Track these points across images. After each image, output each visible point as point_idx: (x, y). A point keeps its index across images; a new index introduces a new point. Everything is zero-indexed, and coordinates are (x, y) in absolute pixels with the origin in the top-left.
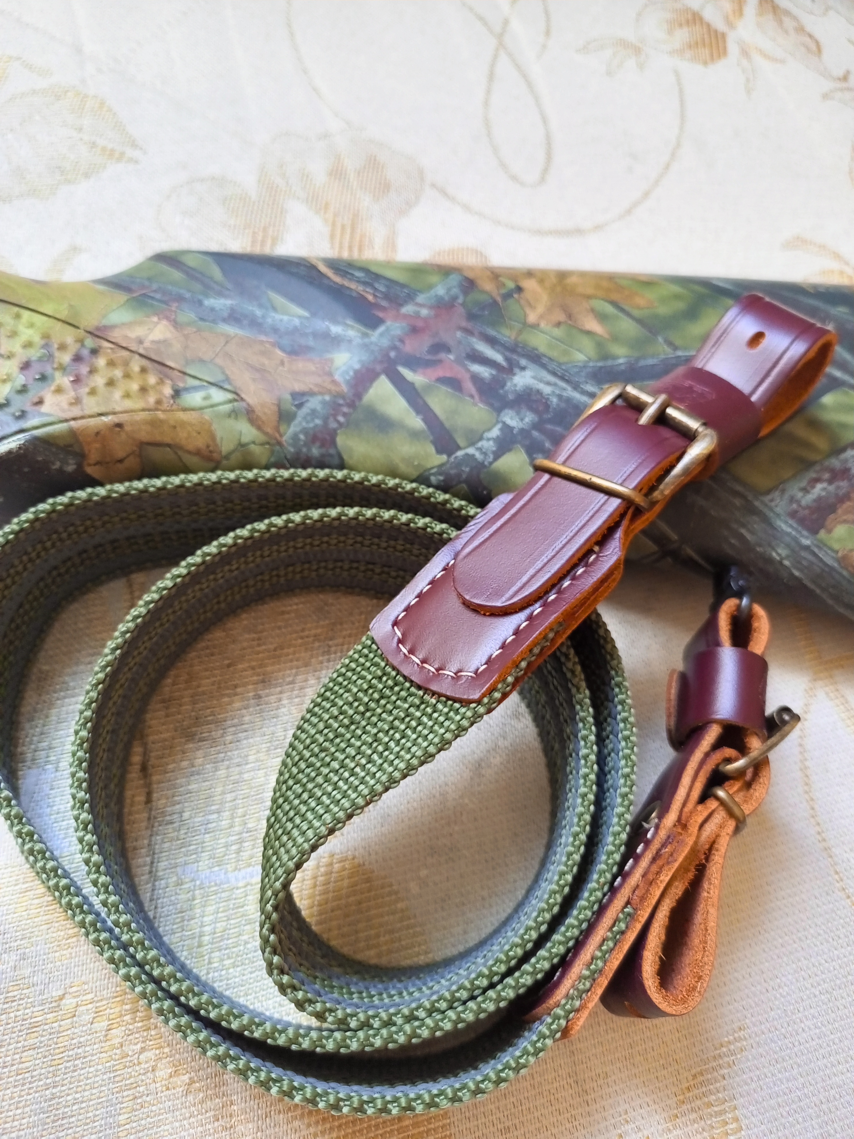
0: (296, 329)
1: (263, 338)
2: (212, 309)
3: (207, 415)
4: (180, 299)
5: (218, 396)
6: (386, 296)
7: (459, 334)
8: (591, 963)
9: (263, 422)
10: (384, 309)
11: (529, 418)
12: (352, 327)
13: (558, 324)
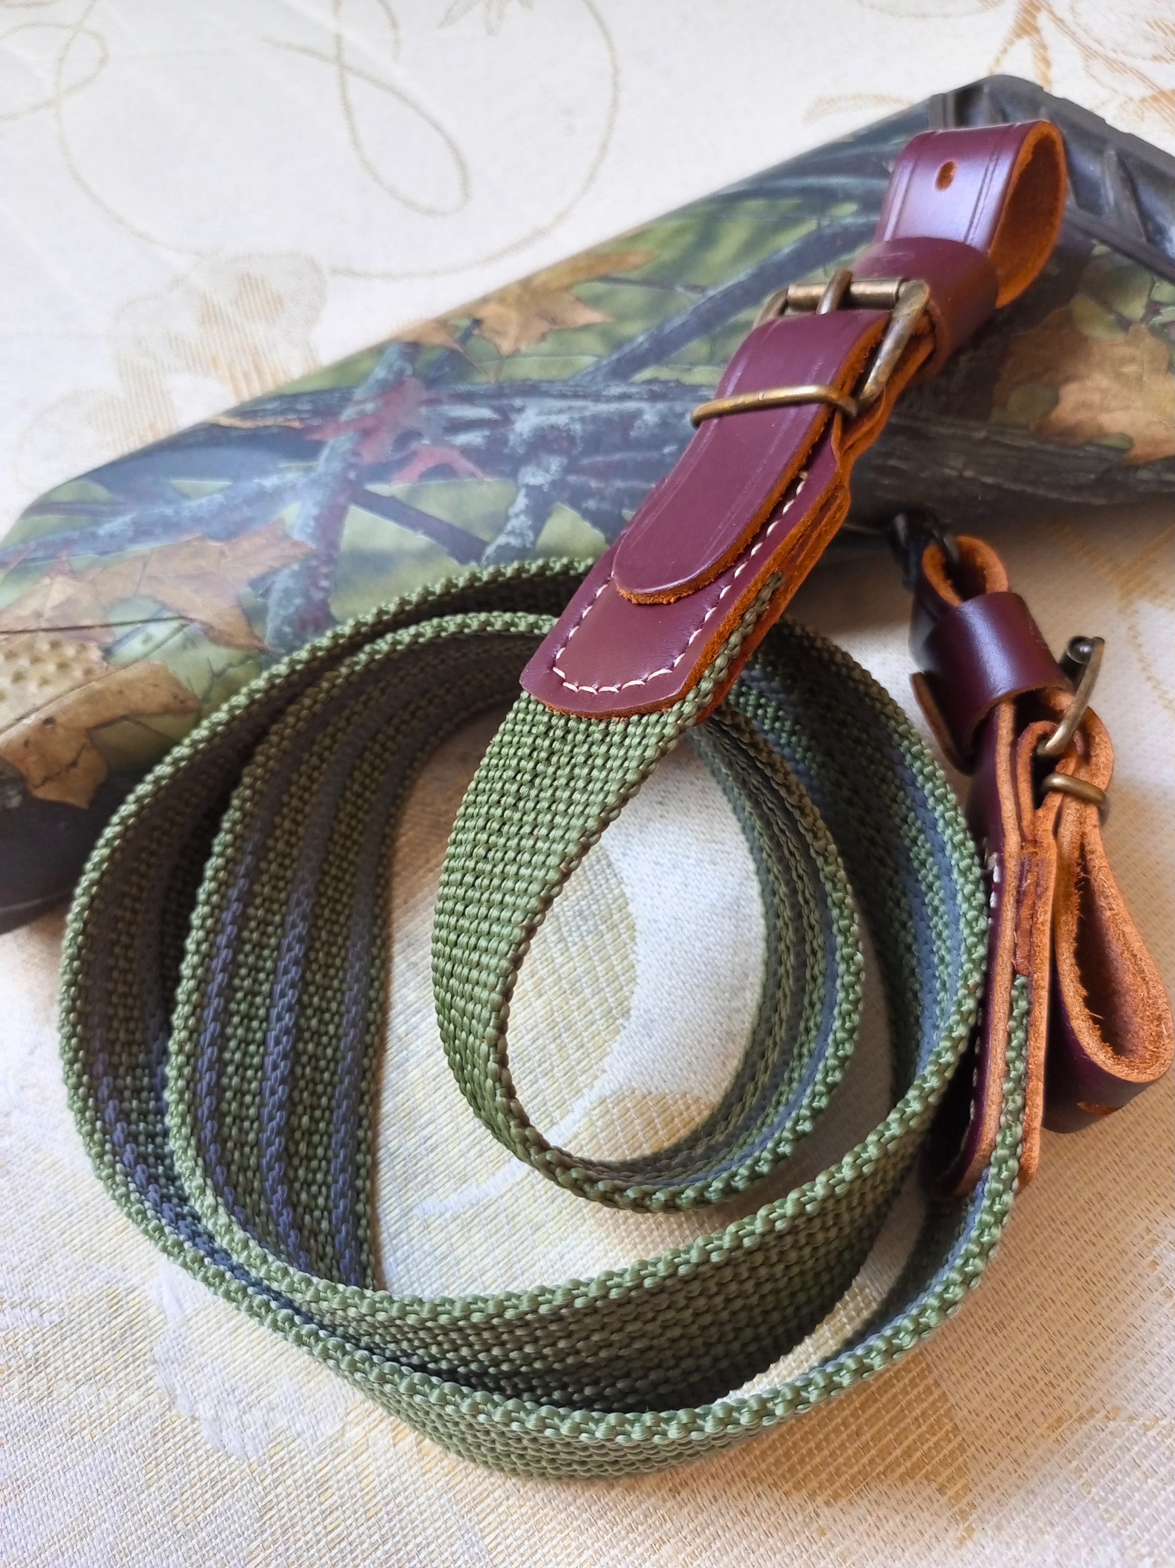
0: (222, 506)
1: (187, 537)
2: (112, 536)
3: (156, 660)
4: (68, 543)
5: (159, 631)
6: (315, 413)
7: (424, 410)
8: (1009, 1071)
9: (230, 635)
10: (319, 428)
11: (555, 464)
12: (288, 469)
13: (543, 337)
